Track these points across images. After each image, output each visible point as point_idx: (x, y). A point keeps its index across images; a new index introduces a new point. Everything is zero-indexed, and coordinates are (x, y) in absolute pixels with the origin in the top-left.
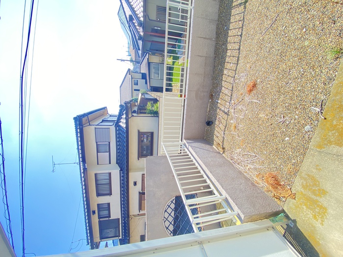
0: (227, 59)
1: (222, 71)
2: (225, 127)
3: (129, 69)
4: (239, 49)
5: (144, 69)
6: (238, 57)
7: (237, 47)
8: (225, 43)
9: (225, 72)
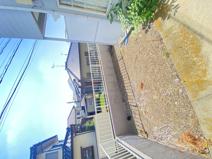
0: (124, 80)
1: (124, 86)
2: (140, 116)
3: (74, 106)
4: (127, 73)
5: (83, 104)
6: (129, 77)
7: (126, 73)
8: (120, 74)
9: (125, 85)
